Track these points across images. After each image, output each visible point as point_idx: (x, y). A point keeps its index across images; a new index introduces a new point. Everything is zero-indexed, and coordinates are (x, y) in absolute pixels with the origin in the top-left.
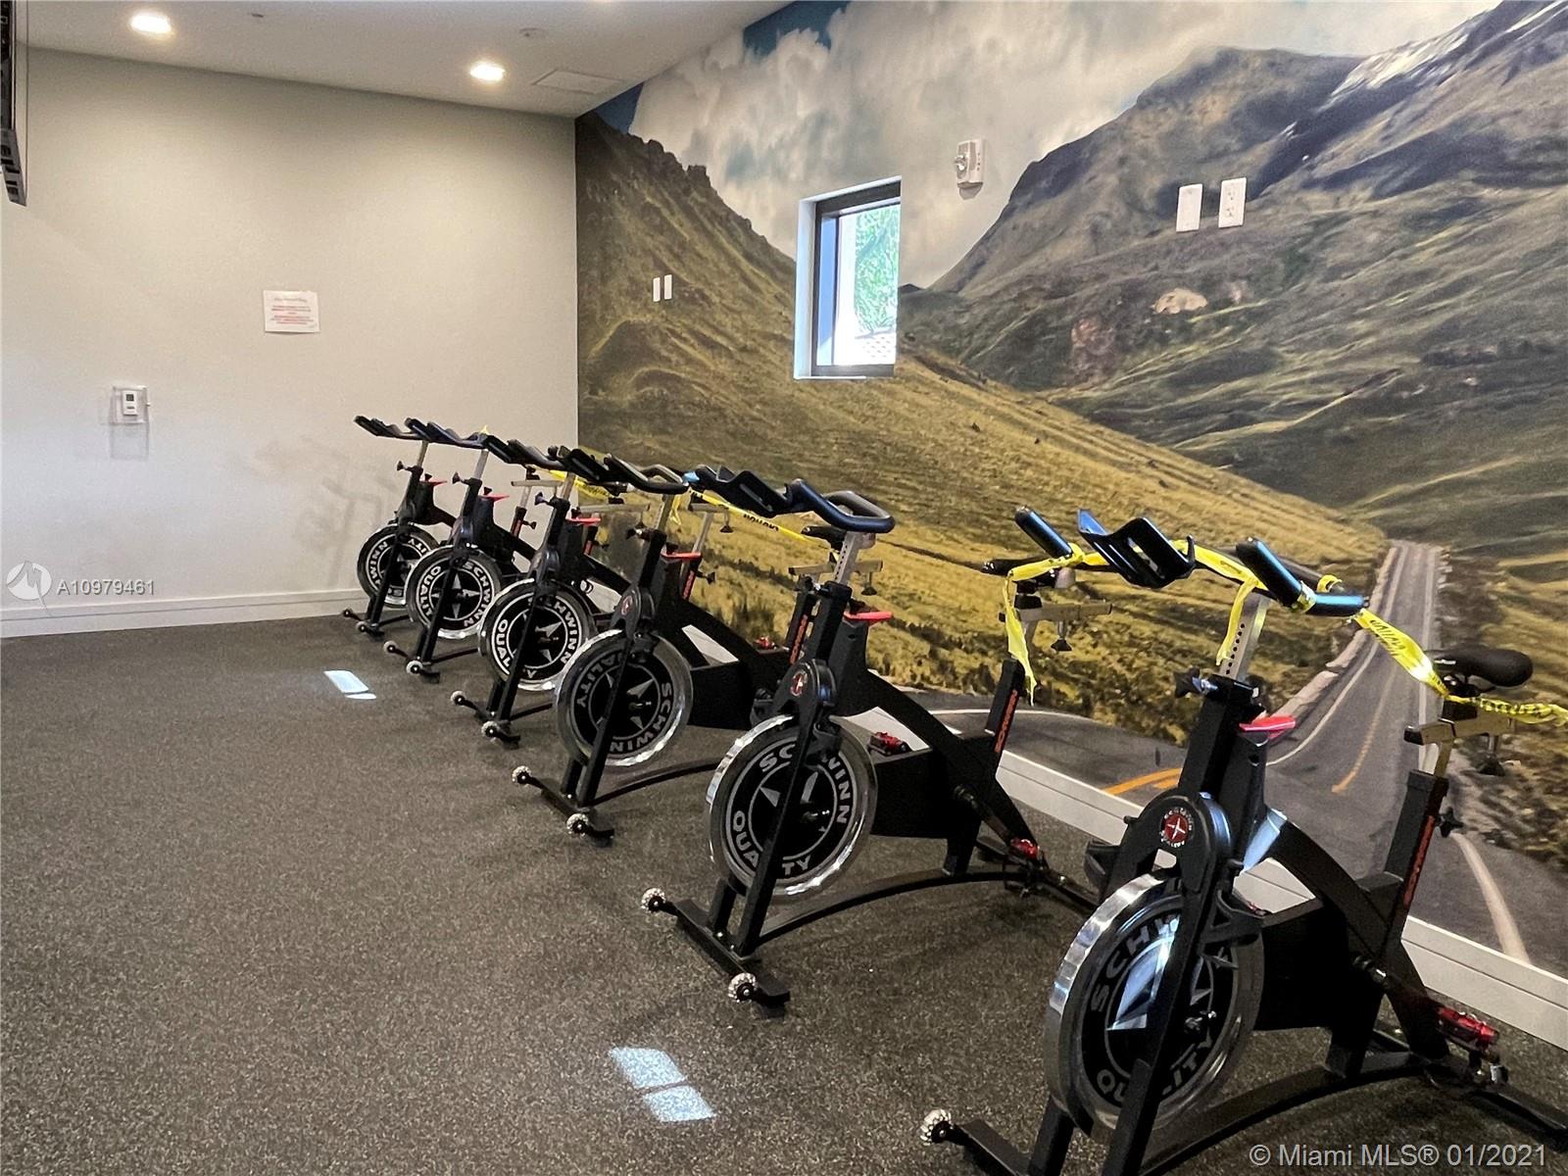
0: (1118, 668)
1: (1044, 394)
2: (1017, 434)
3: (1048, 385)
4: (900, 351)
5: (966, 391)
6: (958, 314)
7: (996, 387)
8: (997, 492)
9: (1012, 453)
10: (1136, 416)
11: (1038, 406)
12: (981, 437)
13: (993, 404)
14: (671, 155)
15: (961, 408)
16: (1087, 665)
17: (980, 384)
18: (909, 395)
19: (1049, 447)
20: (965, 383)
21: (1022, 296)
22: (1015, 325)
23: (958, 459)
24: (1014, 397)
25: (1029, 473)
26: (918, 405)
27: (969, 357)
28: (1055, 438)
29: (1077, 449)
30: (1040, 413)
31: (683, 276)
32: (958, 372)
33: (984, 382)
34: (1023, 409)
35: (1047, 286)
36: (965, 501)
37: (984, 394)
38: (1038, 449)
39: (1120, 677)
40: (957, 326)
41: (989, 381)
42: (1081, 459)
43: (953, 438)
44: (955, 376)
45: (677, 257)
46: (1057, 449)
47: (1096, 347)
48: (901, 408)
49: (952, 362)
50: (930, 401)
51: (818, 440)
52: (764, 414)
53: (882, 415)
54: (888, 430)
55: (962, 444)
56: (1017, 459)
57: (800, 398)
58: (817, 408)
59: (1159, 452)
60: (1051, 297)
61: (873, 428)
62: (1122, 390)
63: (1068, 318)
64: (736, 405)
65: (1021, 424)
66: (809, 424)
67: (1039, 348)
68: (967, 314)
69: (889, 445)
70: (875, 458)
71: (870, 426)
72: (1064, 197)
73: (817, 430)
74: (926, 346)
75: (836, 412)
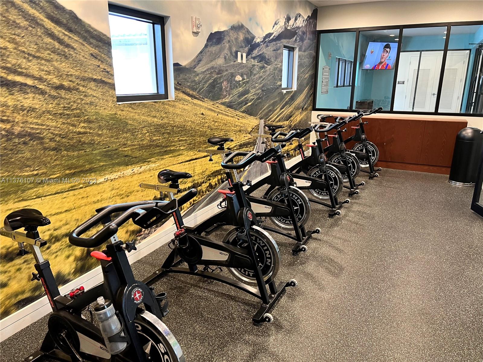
1: (218, 101)
2: (213, 114)
3: (218, 99)
5: (199, 102)
6: (195, 76)
7: (207, 100)
8: (210, 132)
10: (234, 105)
11: (217, 105)
12: (205, 116)
13: (207, 106)
15: (198, 108)
17: (203, 100)
18: (181, 106)
19: (220, 116)
20: (199, 100)
21: (211, 73)
22: (210, 82)
23: (199, 125)
24: (212, 103)
25: (216, 124)
26: (184, 109)
27: (199, 91)
28: (222, 113)
29: (225, 115)
30: (217, 107)
32: (196, 96)
33: (204, 99)
34: (214, 106)
36: (202, 138)
37: (204, 103)
38: (218, 117)
40: (195, 81)
42: (226, 117)
44: (196, 98)
46: (222, 116)
49: (194, 93)
50: (188, 107)
51: (136, 133)
52: (90, 128)
53: (170, 115)
54: (174, 121)
55: (199, 120)
56: (213, 121)
57: (122, 114)
58: (134, 118)
59: (237, 112)
60: (218, 74)
61: (167, 122)
62: (232, 99)
63: (222, 80)
64: (55, 127)
65: (213, 110)
66: (129, 127)
67: (216, 88)
68: (198, 77)
69: (175, 126)
70: (169, 133)
71: (165, 121)
72: (219, 46)
73: (135, 129)
74: (185, 87)
75: (146, 118)
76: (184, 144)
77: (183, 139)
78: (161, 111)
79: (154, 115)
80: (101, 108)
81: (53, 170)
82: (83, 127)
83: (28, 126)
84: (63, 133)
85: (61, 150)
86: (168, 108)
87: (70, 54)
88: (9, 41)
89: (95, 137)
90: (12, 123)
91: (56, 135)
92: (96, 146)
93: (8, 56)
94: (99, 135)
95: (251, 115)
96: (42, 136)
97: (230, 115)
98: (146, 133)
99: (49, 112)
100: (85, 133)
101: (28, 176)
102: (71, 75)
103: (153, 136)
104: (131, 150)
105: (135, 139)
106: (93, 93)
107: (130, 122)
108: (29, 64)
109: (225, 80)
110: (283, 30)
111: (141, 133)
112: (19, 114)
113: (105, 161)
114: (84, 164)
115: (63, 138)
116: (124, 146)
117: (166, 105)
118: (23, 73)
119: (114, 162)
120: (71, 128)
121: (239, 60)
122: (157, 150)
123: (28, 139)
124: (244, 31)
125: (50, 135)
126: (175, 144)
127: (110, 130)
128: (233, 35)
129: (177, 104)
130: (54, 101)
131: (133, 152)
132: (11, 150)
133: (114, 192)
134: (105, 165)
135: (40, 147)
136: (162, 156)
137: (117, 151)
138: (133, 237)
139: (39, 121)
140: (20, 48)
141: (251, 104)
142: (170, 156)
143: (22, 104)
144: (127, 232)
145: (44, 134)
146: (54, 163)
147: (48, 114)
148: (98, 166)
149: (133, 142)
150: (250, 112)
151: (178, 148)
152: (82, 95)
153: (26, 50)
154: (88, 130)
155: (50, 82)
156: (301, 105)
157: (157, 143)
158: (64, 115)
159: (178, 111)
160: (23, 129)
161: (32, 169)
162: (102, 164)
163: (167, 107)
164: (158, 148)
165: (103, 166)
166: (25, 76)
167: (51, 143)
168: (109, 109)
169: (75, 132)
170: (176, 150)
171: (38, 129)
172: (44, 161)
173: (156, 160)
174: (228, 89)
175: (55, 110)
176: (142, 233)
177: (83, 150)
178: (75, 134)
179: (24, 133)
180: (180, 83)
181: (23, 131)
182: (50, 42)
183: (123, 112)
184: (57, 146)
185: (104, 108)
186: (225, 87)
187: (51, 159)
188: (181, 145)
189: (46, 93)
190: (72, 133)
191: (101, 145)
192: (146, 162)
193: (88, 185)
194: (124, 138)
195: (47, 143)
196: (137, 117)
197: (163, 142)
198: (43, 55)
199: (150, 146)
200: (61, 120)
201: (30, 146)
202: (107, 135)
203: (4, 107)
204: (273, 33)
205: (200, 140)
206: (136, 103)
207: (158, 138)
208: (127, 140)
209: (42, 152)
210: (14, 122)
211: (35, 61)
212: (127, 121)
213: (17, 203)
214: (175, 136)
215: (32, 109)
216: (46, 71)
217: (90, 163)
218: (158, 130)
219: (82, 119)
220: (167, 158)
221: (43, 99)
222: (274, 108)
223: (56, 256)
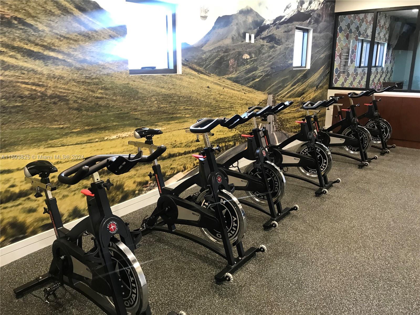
1: (224, 77)
2: (219, 87)
3: (225, 74)
5: (205, 77)
6: (203, 54)
7: (213, 75)
8: (215, 103)
9: (218, 93)
10: (241, 80)
12: (210, 89)
13: (213, 80)
15: (204, 82)
17: (209, 75)
18: (188, 79)
19: (225, 89)
20: (205, 75)
21: (218, 51)
22: (217, 59)
23: (204, 97)
24: (218, 78)
25: (222, 97)
26: (191, 82)
27: (206, 67)
28: (228, 87)
29: (231, 89)
30: (223, 81)
32: (203, 71)
33: (210, 74)
34: (220, 81)
35: (224, 50)
36: (207, 108)
37: (210, 77)
38: (223, 90)
40: (201, 58)
41: (211, 74)
42: (232, 91)
43: (202, 91)
44: (202, 73)
46: (228, 90)
49: (201, 69)
50: (195, 81)
51: (146, 101)
52: (106, 94)
53: (177, 87)
54: (180, 92)
55: (205, 92)
56: (219, 94)
57: (133, 84)
58: (144, 88)
59: (244, 87)
60: (225, 52)
61: (174, 92)
62: (238, 75)
63: (228, 58)
64: (78, 92)
65: (219, 84)
66: (140, 95)
67: (223, 65)
68: (205, 55)
69: (181, 97)
70: (175, 103)
71: (173, 91)
72: (226, 29)
73: (145, 97)
74: (192, 63)
75: (155, 88)
76: (190, 113)
77: (188, 108)
78: (169, 83)
79: (162, 86)
80: (116, 79)
81: (75, 125)
82: (100, 92)
83: (58, 90)
84: (84, 96)
85: (82, 110)
86: (175, 81)
87: (93, 36)
88: (46, 26)
89: (110, 101)
90: (46, 88)
91: (79, 98)
92: (110, 109)
93: (45, 37)
94: (114, 100)
95: (258, 89)
96: (68, 98)
97: (236, 89)
98: (154, 101)
99: (74, 80)
100: (101, 98)
101: (56, 129)
102: (93, 52)
103: (160, 104)
104: (141, 114)
105: (145, 105)
106: (110, 66)
107: (140, 91)
108: (61, 43)
109: (232, 58)
110: (295, 13)
111: (150, 101)
112: (52, 80)
113: (118, 122)
114: (100, 123)
115: (84, 101)
116: (135, 111)
117: (174, 78)
118: (56, 49)
119: (125, 123)
120: (91, 93)
121: (247, 40)
122: (164, 116)
123: (57, 100)
124: (253, 15)
125: (74, 98)
126: (181, 112)
127: (123, 96)
128: (241, 19)
129: (184, 77)
130: (78, 72)
131: (143, 116)
132: (44, 108)
133: (124, 147)
134: (118, 125)
135: (66, 106)
136: (169, 121)
137: (129, 114)
138: (139, 187)
139: (66, 87)
140: (54, 31)
141: (259, 81)
142: (176, 122)
143: (54, 73)
144: (134, 182)
145: (69, 97)
146: (77, 120)
147: (74, 82)
148: (111, 125)
149: (143, 108)
150: (258, 87)
151: (183, 116)
152: (100, 68)
153: (58, 32)
154: (105, 96)
155: (76, 57)
156: (316, 83)
157: (164, 110)
158: (86, 83)
159: (185, 84)
160: (53, 92)
161: (59, 123)
162: (115, 124)
163: (174, 79)
164: (165, 115)
165: (115, 125)
166: (57, 52)
167: (74, 104)
168: (123, 79)
169: (94, 97)
170: (181, 117)
171: (64, 93)
172: (68, 118)
173: (163, 125)
174: (235, 66)
175: (78, 78)
176: (148, 185)
177: (100, 111)
178: (93, 98)
179: (54, 95)
180: (187, 60)
181: (53, 94)
182: (78, 26)
183: (134, 82)
184: (79, 107)
185: (118, 78)
186: (232, 64)
187: (74, 117)
188: (186, 113)
189: (73, 65)
190: (91, 97)
191: (115, 109)
192: (154, 125)
193: (102, 140)
194: (135, 104)
195: (72, 104)
196: (147, 87)
197: (169, 109)
198: (71, 36)
199: (158, 112)
200: (83, 87)
201: (59, 106)
202: (120, 100)
203: (41, 75)
204: (284, 16)
205: (205, 110)
206: (146, 75)
207: (165, 106)
208: (138, 106)
209: (67, 110)
210: (47, 86)
211: (65, 41)
212: (138, 90)
213: (46, 149)
214: (181, 105)
215: (61, 78)
216: (73, 49)
217: (105, 122)
218: (165, 99)
219: (100, 86)
220: (173, 123)
221: (70, 70)
222: (284, 84)
223: (75, 194)
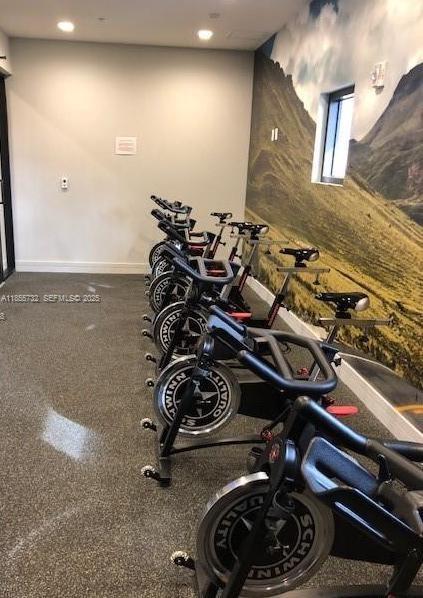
0: (407, 349)
1: (394, 202)
2: (383, 221)
3: (397, 197)
4: (347, 173)
6: (369, 155)
7: (378, 196)
8: (373, 250)
9: (380, 231)
11: (393, 208)
12: (371, 221)
13: (376, 205)
14: (282, 69)
15: (365, 204)
16: (396, 344)
17: (373, 193)
20: (367, 192)
21: (393, 148)
22: (387, 164)
23: (362, 231)
24: (384, 202)
25: (385, 242)
26: (350, 201)
27: (370, 179)
28: (398, 227)
29: (404, 232)
30: (392, 211)
31: (281, 129)
32: (365, 186)
34: (386, 209)
35: (402, 144)
37: (373, 198)
38: (390, 230)
39: (407, 353)
40: (367, 162)
41: (376, 192)
42: (405, 237)
43: (361, 220)
44: (365, 189)
45: (280, 120)
46: (397, 231)
47: (417, 179)
48: (345, 202)
49: (365, 181)
55: (364, 223)
56: (382, 234)
65: (385, 216)
68: (372, 156)
72: (414, 94)
77: (343, 240)
78: (333, 197)
109: (416, 162)
180: (352, 165)
188: (340, 247)
